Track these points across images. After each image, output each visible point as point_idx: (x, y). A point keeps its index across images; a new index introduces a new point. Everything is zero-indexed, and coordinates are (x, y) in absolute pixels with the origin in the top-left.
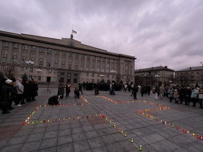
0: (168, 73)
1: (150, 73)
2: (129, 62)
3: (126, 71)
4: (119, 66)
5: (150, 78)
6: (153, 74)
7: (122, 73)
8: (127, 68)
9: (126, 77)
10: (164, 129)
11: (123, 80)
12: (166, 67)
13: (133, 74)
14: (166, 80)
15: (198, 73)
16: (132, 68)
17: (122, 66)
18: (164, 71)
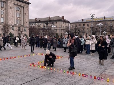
0: (65, 25)
1: (47, 24)
2: (21, 6)
3: (17, 20)
4: (7, 12)
5: (47, 30)
6: (50, 25)
7: (11, 22)
8: (18, 16)
9: (17, 28)
10: (57, 75)
11: (13, 32)
12: (63, 17)
13: (27, 25)
14: (63, 32)
15: (88, 25)
16: (26, 16)
17: (11, 12)
18: (61, 22)
